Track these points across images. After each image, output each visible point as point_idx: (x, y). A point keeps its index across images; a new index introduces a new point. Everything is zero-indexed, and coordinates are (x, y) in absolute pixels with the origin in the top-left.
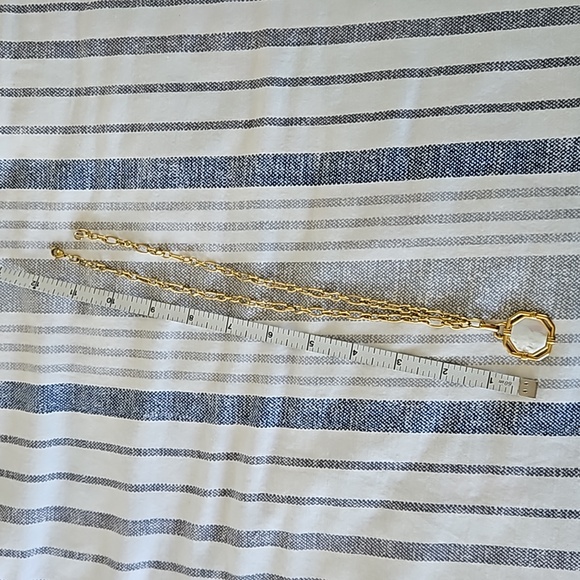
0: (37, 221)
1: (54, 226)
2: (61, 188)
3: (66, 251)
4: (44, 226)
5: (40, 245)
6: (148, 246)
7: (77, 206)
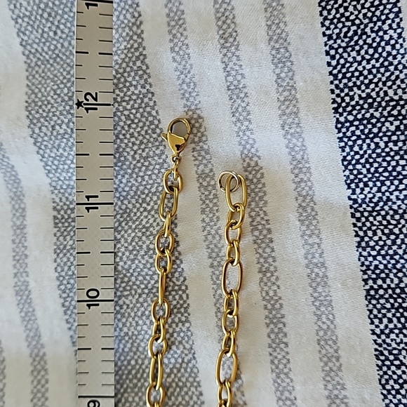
0: (246, 71)
1: (241, 115)
2: (339, 125)
3: (188, 154)
4: (235, 90)
5: (188, 87)
6: (238, 377)
7: (299, 166)
